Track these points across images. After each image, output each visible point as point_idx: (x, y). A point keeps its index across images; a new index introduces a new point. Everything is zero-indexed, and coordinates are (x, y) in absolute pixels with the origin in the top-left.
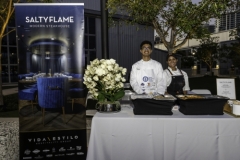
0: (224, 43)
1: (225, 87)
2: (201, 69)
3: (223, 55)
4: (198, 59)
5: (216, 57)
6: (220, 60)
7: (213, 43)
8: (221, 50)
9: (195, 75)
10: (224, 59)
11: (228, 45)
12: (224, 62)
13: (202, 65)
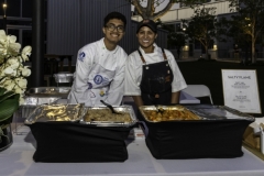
0: (222, 16)
1: (238, 87)
2: (195, 50)
3: (221, 32)
4: (190, 36)
5: (212, 34)
6: (218, 39)
7: (208, 16)
8: (219, 24)
9: (186, 58)
10: (223, 36)
11: (229, 19)
12: (224, 40)
13: (195, 45)
